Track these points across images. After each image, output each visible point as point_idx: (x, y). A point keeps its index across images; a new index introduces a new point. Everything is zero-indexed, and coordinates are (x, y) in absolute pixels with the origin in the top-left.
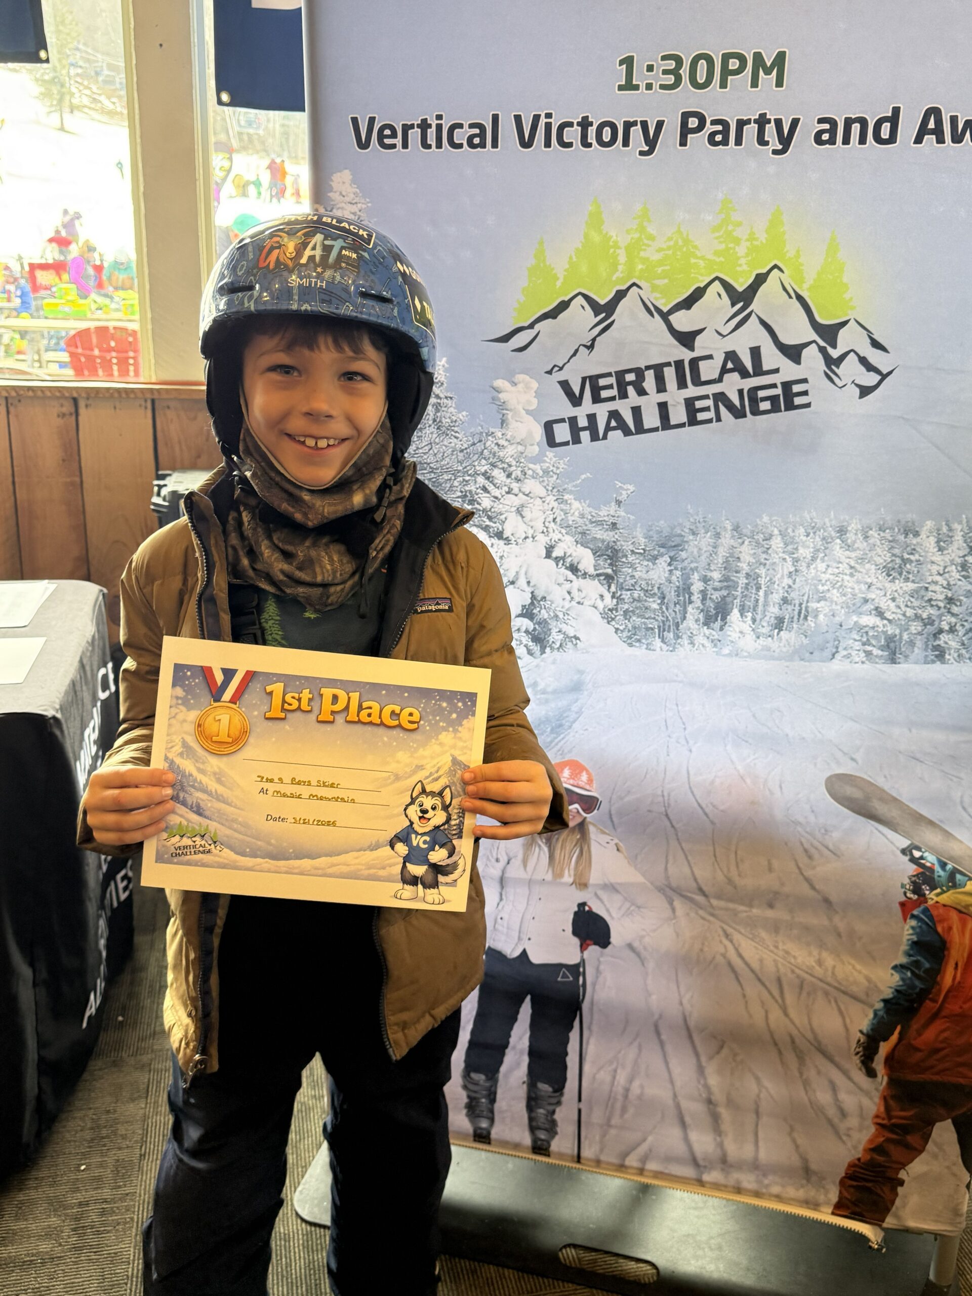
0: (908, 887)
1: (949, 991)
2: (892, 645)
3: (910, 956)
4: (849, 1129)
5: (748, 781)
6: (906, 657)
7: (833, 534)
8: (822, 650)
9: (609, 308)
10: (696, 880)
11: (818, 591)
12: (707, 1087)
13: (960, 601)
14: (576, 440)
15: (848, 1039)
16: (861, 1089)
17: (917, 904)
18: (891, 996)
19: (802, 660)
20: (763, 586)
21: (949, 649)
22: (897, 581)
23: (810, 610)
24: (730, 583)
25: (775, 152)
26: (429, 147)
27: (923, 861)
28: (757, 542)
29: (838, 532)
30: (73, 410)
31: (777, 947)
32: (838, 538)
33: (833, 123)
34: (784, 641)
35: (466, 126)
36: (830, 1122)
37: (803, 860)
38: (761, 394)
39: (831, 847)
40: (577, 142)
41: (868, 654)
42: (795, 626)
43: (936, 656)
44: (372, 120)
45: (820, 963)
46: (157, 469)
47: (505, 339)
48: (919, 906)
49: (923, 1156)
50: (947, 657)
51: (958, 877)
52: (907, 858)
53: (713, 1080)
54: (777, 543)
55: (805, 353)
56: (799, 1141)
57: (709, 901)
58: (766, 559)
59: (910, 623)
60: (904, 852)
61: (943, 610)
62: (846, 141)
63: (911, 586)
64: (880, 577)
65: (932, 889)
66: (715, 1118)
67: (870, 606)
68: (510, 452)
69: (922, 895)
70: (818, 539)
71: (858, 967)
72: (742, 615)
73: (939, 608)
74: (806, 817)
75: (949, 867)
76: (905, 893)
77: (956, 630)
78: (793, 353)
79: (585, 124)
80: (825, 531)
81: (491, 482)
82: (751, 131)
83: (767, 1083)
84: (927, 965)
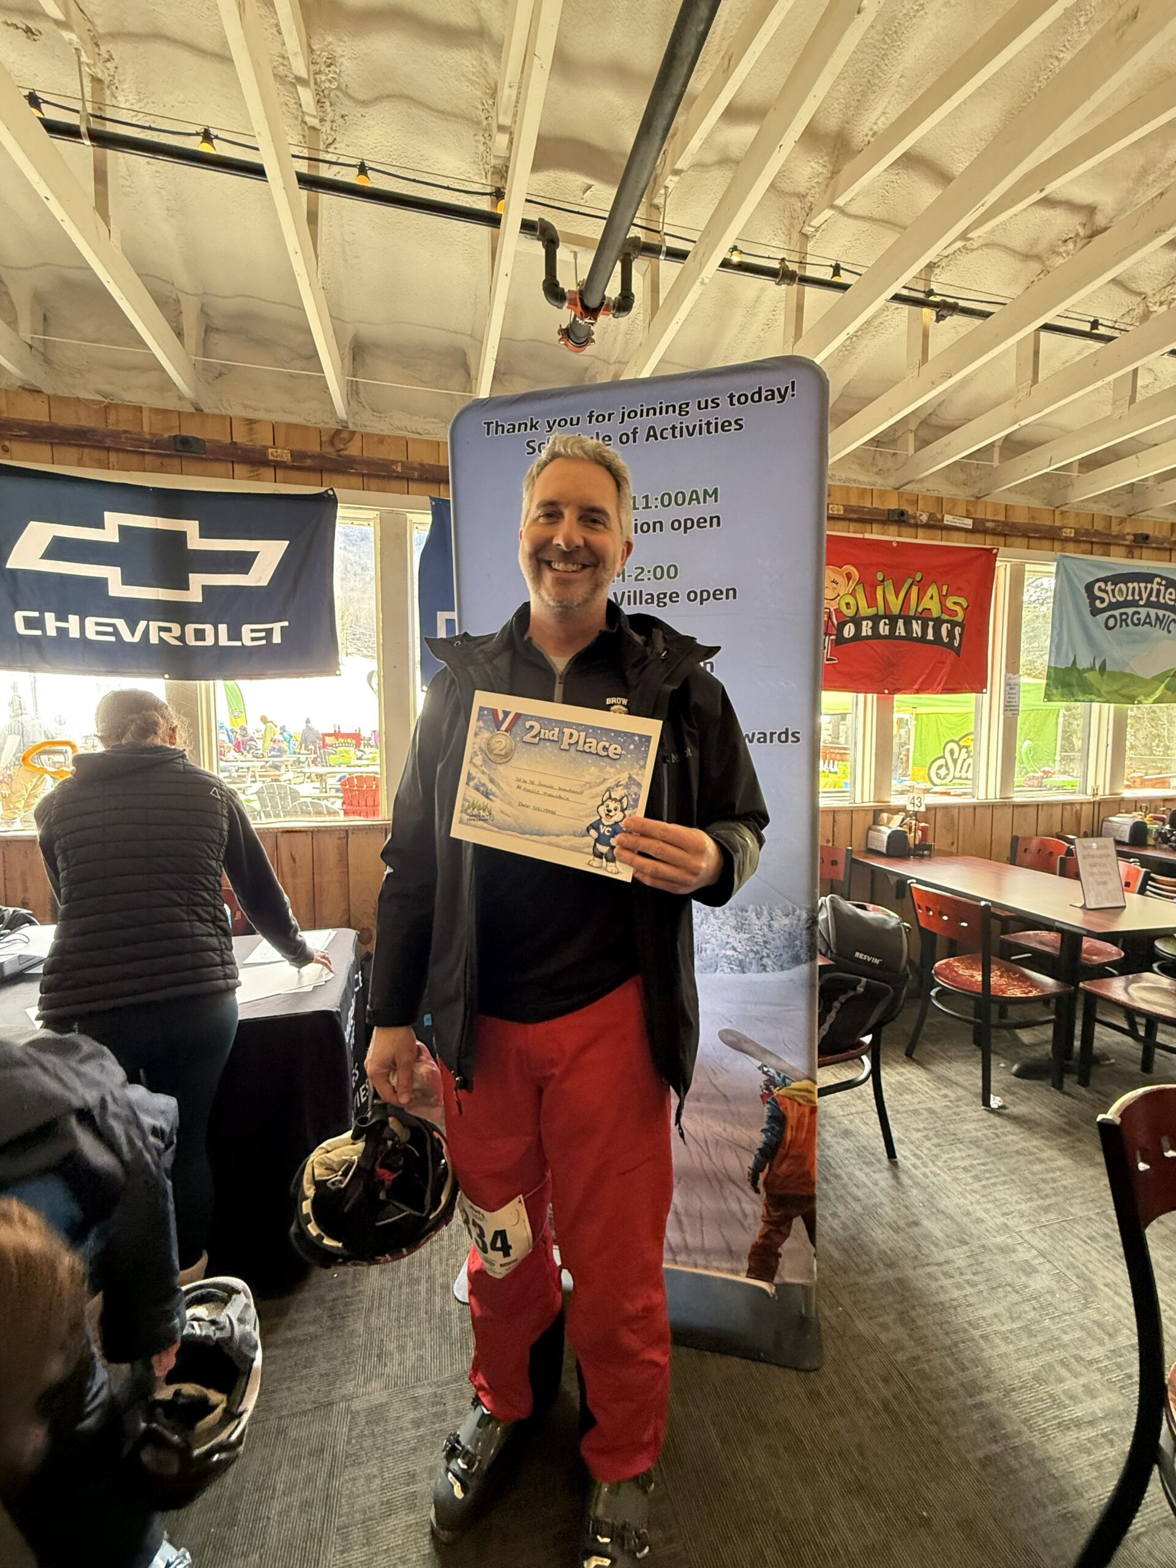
0: (763, 1087)
1: (790, 1143)
2: (742, 964)
3: (768, 1124)
4: (750, 1225)
6: (749, 970)
8: (710, 967)
11: (704, 938)
13: (770, 942)
18: (762, 1147)
21: (768, 965)
27: (769, 1073)
30: (345, 836)
31: (703, 1122)
36: (740, 1222)
37: (712, 1076)
39: (724, 1067)
41: (732, 969)
43: (763, 969)
45: (725, 1130)
48: (770, 1097)
49: (789, 1238)
50: (767, 969)
51: (787, 1080)
52: (761, 1072)
56: (725, 1233)
59: (749, 953)
60: (759, 1068)
63: (747, 936)
66: (680, 1223)
67: (729, 946)
69: (770, 1090)
71: (744, 1131)
73: (761, 946)
75: (782, 1075)
76: (762, 1090)
77: (770, 957)
83: (705, 1200)
84: (778, 1128)
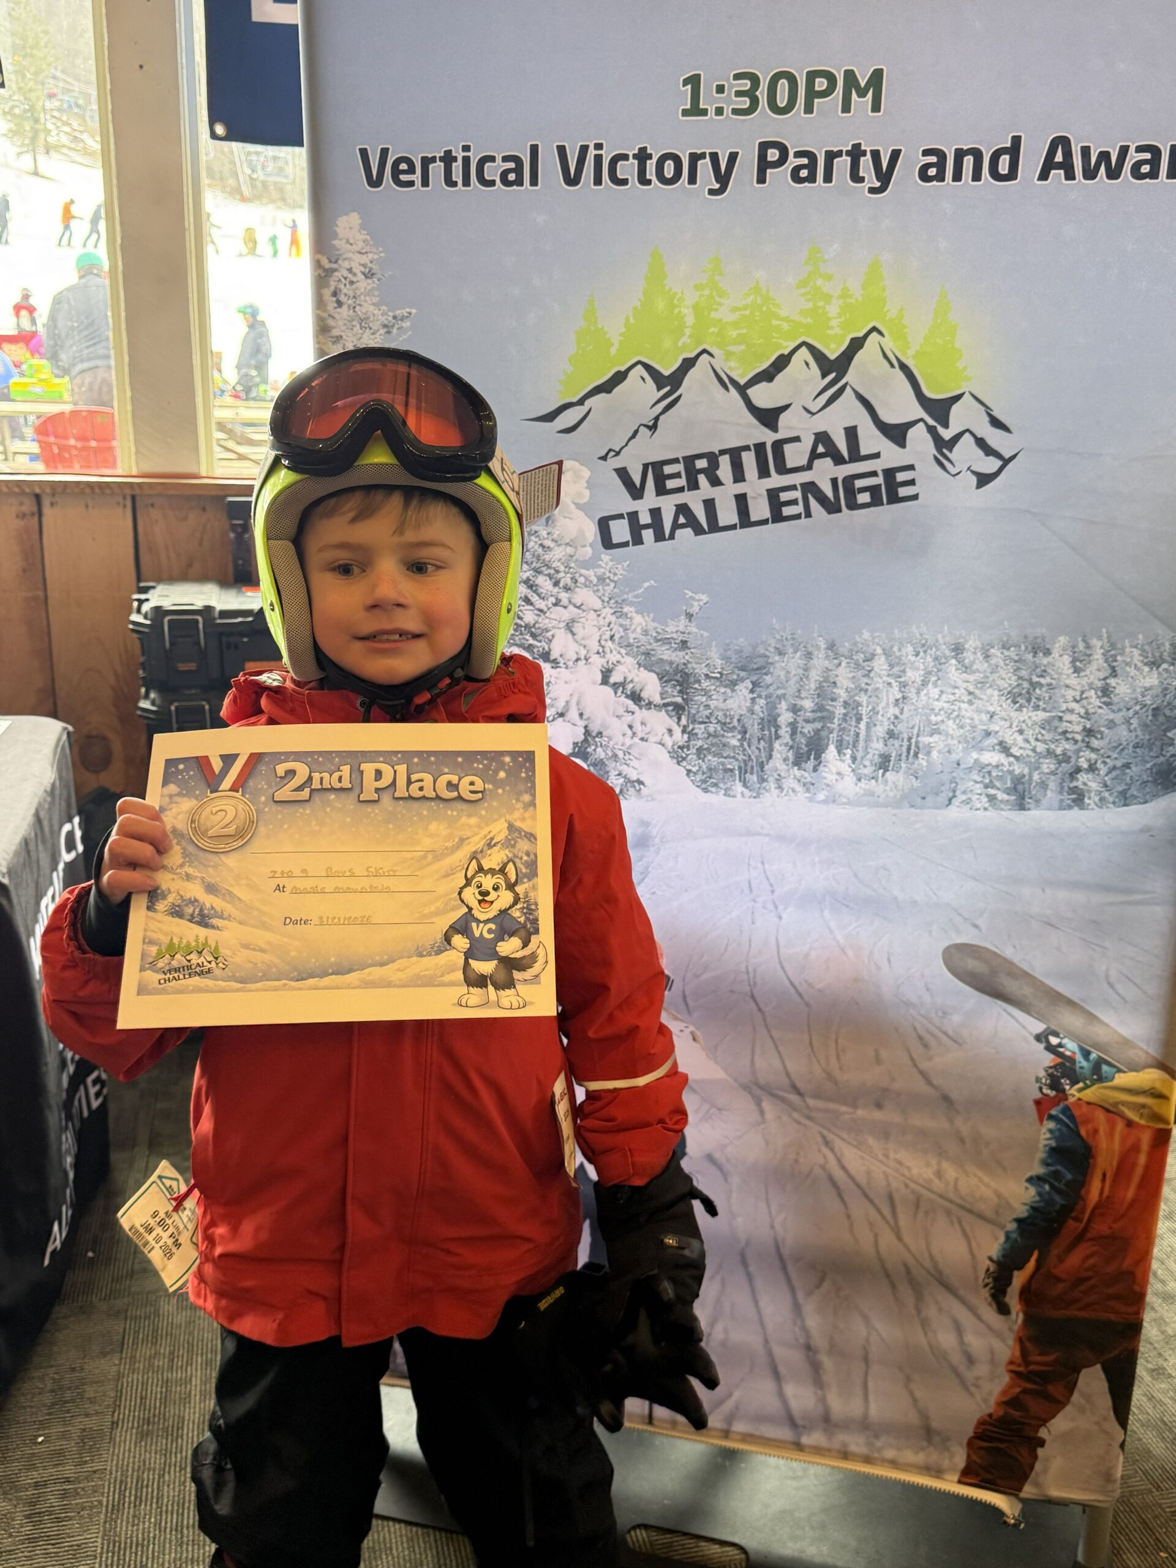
0: (1044, 1081)
1: (1095, 1208)
2: (1020, 787)
3: (1048, 1165)
4: (978, 1378)
5: (850, 953)
6: (1038, 801)
7: (947, 653)
8: (937, 794)
9: (675, 380)
10: (788, 1075)
11: (929, 722)
12: (805, 1329)
13: (1101, 733)
14: (637, 540)
15: (975, 1268)
16: (990, 1328)
17: (1055, 1102)
18: (1025, 1214)
19: (912, 806)
20: (864, 717)
21: (1089, 791)
22: (1025, 710)
23: (921, 745)
24: (824, 714)
25: (872, 190)
26: (455, 184)
27: (1061, 1050)
28: (857, 664)
29: (953, 650)
30: (35, 509)
31: (887, 1156)
32: (953, 657)
33: (941, 155)
34: (890, 784)
35: (499, 159)
36: (955, 1370)
37: (917, 1050)
38: (859, 483)
39: (951, 1033)
40: (633, 179)
41: (992, 798)
42: (903, 765)
43: (1074, 801)
44: (385, 152)
45: (939, 1174)
46: (139, 580)
47: (550, 417)
48: (1058, 1104)
49: (1068, 1408)
50: (1087, 801)
51: (1105, 1068)
52: (1042, 1046)
53: (813, 1322)
54: (880, 664)
55: (911, 433)
56: (918, 1394)
57: (805, 1101)
58: (867, 684)
59: (1041, 760)
60: (1038, 1038)
61: (1080, 744)
62: (957, 177)
63: (1041, 715)
64: (1004, 705)
65: (1074, 1083)
66: (816, 1368)
67: (993, 740)
68: (557, 555)
69: (1061, 1091)
70: (929, 659)
71: (986, 1179)
72: (839, 752)
73: (1076, 742)
74: (920, 997)
75: (1093, 1056)
76: (1041, 1089)
77: (1097, 769)
78: (897, 434)
79: (643, 156)
80: (937, 649)
81: (535, 592)
82: (843, 164)
83: (879, 1325)
84: (1069, 1176)
